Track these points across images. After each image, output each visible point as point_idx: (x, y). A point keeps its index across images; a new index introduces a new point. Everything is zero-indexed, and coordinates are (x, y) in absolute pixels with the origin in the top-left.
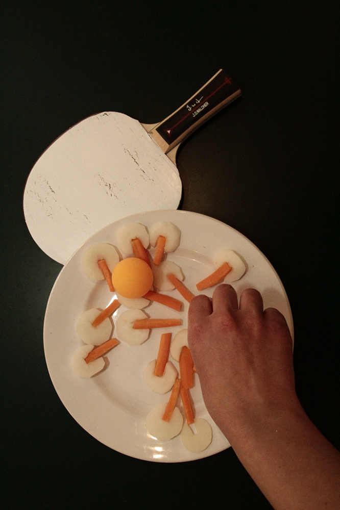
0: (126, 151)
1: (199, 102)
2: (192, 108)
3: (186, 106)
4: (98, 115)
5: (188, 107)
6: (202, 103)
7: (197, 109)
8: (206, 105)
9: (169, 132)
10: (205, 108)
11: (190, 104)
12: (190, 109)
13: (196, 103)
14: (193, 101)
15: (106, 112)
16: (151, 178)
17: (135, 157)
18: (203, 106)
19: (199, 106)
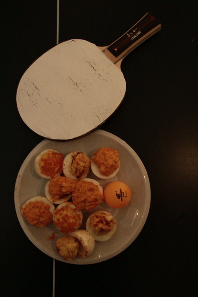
0: (87, 62)
1: (135, 31)
2: (131, 35)
3: (126, 34)
4: (68, 41)
5: (128, 34)
6: (137, 32)
7: (134, 35)
8: (139, 33)
9: (116, 49)
10: (139, 35)
11: (129, 33)
12: (129, 36)
13: (133, 32)
14: (131, 31)
15: (73, 40)
16: (105, 78)
17: (94, 66)
18: (138, 34)
19: (135, 34)
